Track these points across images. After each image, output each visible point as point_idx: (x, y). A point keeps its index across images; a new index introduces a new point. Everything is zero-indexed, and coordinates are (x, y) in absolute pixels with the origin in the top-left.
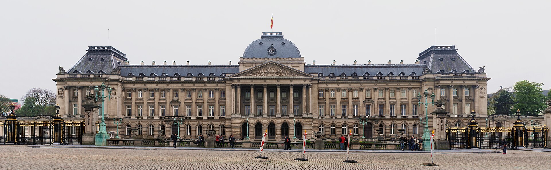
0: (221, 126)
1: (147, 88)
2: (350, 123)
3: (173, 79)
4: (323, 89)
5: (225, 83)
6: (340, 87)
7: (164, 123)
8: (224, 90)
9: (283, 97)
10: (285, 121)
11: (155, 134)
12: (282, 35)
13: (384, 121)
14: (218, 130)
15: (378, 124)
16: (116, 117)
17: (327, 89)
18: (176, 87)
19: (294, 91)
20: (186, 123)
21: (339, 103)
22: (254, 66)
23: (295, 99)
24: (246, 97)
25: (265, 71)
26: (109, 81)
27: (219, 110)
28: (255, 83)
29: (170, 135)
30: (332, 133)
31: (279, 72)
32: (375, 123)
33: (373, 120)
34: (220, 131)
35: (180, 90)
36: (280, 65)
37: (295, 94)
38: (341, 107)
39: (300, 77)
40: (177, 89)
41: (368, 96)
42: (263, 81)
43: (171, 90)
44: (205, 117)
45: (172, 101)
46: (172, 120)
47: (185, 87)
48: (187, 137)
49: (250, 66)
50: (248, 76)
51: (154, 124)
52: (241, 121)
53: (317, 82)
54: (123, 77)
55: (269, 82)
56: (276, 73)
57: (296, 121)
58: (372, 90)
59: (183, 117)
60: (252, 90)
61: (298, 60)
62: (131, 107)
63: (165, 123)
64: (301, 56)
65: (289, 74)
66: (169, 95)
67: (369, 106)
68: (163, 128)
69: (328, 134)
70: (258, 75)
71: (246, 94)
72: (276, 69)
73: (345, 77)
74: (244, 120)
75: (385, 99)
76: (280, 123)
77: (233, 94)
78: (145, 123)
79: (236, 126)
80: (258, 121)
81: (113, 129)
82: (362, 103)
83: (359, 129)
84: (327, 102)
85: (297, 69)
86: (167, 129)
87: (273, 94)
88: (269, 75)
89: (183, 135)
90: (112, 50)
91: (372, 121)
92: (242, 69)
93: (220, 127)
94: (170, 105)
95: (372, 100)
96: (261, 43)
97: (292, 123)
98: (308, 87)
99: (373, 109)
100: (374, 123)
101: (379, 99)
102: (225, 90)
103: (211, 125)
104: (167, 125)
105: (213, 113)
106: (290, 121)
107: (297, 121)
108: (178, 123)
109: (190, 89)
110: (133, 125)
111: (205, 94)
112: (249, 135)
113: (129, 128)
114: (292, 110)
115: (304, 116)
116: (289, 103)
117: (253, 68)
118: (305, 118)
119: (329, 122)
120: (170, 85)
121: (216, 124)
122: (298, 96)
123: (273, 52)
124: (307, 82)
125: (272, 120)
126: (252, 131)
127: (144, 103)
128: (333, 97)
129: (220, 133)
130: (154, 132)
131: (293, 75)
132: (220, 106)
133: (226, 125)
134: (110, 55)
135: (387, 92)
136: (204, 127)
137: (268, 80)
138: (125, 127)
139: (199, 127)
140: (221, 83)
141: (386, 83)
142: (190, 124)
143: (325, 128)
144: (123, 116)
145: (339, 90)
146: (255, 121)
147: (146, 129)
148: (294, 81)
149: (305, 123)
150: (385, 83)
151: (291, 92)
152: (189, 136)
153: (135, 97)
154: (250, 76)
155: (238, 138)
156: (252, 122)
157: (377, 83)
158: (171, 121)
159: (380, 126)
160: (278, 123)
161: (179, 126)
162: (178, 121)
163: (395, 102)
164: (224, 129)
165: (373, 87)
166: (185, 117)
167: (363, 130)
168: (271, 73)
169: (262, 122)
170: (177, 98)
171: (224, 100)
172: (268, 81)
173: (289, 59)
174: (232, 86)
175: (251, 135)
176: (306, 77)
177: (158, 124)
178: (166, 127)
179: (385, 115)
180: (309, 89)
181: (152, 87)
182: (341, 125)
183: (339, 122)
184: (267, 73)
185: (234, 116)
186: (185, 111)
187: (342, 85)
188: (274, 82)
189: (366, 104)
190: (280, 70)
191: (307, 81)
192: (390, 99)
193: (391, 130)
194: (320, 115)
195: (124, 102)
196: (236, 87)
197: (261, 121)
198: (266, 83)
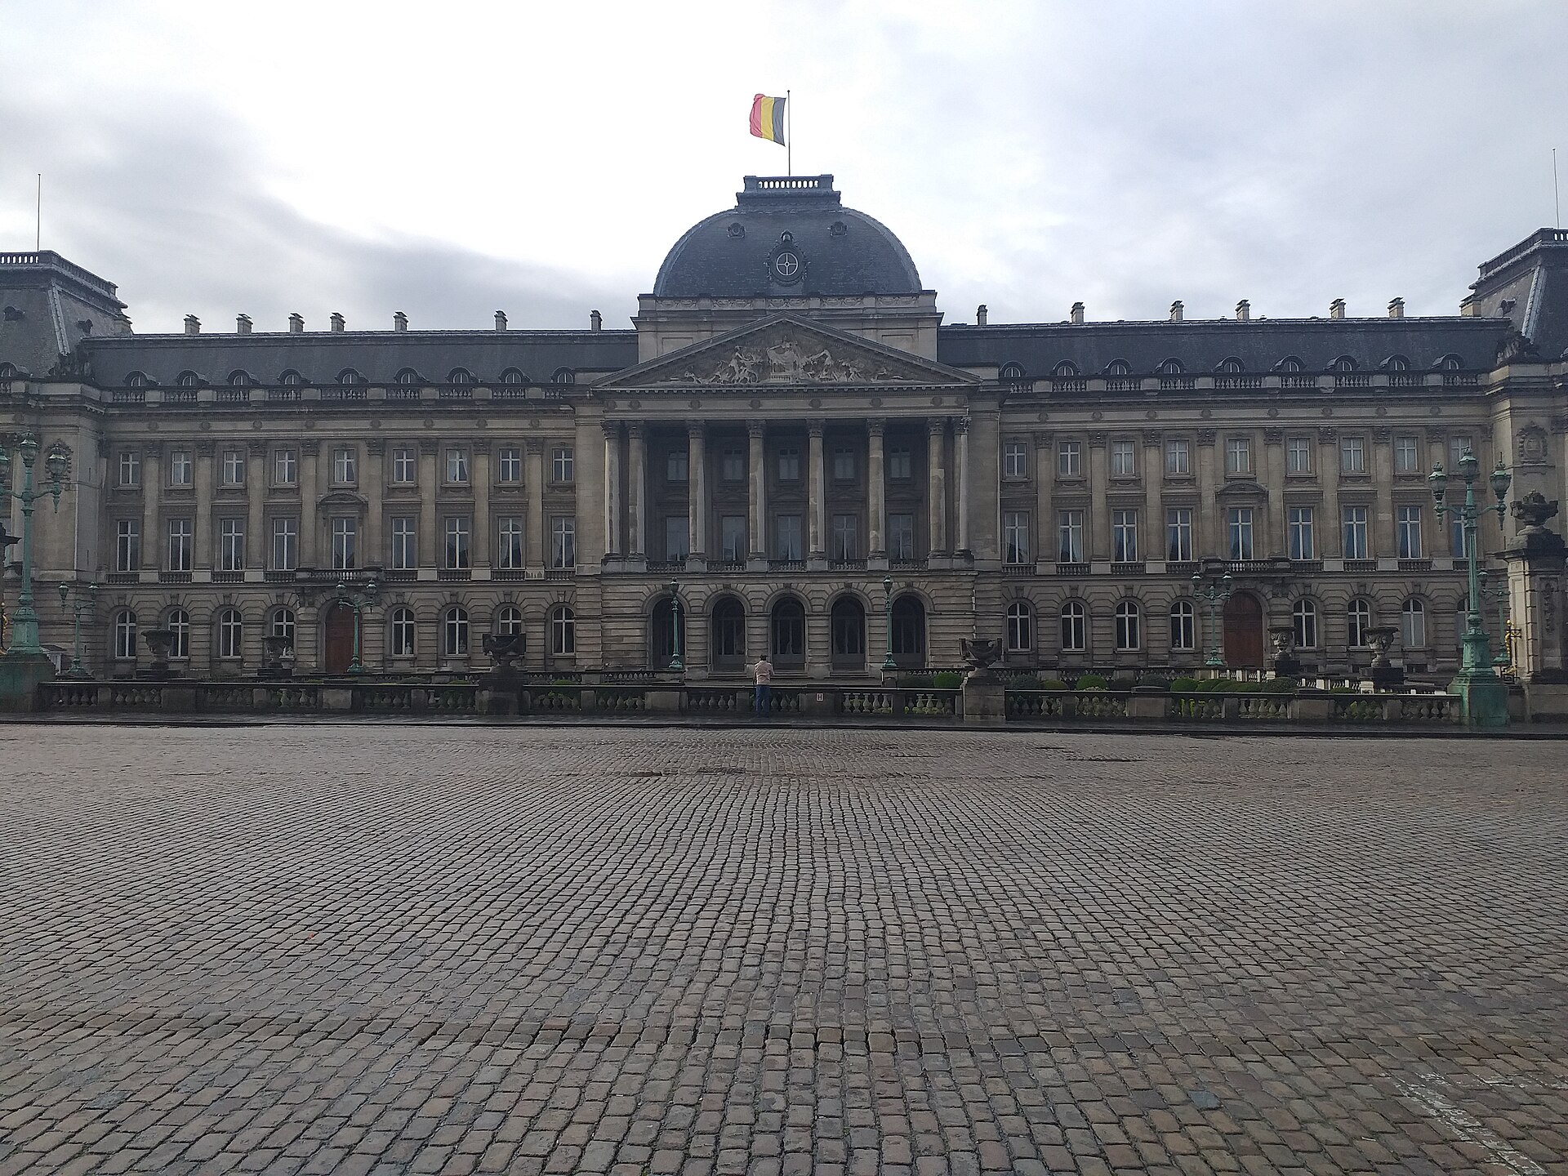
0: (557, 610)
1: (215, 441)
2: (1152, 596)
3: (335, 395)
4: (1025, 435)
5: (572, 414)
6: (1106, 426)
7: (291, 598)
8: (567, 448)
9: (839, 475)
10: (849, 586)
11: (249, 652)
12: (835, 188)
13: (1319, 586)
14: (542, 629)
15: (1291, 597)
16: (71, 575)
17: (1042, 439)
18: (345, 434)
19: (888, 450)
20: (391, 598)
21: (1099, 502)
22: (705, 336)
23: (890, 484)
24: (672, 476)
25: (756, 359)
26: (40, 412)
27: (549, 539)
28: (709, 416)
29: (316, 655)
30: (1067, 644)
31: (821, 361)
32: (1275, 595)
33: (1263, 580)
34: (549, 637)
35: (363, 448)
36: (827, 329)
37: (895, 462)
38: (1112, 522)
39: (915, 383)
40: (348, 442)
41: (1240, 465)
42: (744, 404)
43: (324, 450)
44: (481, 574)
45: (327, 498)
46: (326, 586)
47: (388, 434)
48: (397, 664)
49: (688, 335)
50: (674, 383)
51: (242, 608)
52: (645, 590)
53: (992, 405)
54: (102, 389)
55: (773, 410)
56: (807, 367)
57: (898, 586)
58: (1259, 440)
59: (378, 570)
60: (695, 448)
61: (906, 303)
62: (139, 526)
63: (293, 600)
64: (924, 288)
65: (866, 373)
66: (312, 472)
67: (1246, 511)
68: (285, 623)
69: (1053, 645)
70: (725, 377)
71: (672, 464)
72: (808, 351)
73: (1129, 377)
74: (659, 584)
75: (1319, 481)
76: (826, 596)
77: (611, 462)
78: (203, 604)
79: (625, 611)
80: (727, 587)
81: (54, 632)
82: (1209, 500)
83: (1200, 623)
84: (1044, 498)
85: (903, 346)
86: (302, 630)
87: (795, 463)
88: (775, 379)
89: (380, 658)
90: (54, 267)
91: (1259, 587)
92: (651, 348)
93: (549, 616)
94: (321, 515)
95: (1256, 487)
96: (735, 226)
97: (875, 593)
98: (950, 428)
99: (1266, 529)
100: (1269, 596)
101: (1289, 480)
102: (574, 445)
103: (509, 608)
104: (302, 610)
105: (516, 553)
106: (872, 586)
107: (902, 585)
108: (359, 598)
109: (412, 441)
110: (147, 612)
111: (482, 463)
112: (682, 653)
113: (128, 625)
114: (876, 538)
115: (932, 564)
116: (865, 501)
117: (700, 345)
118: (940, 573)
119: (1054, 590)
120: (320, 424)
121: (535, 602)
122: (906, 474)
123: (791, 268)
124: (949, 407)
125: (789, 581)
126: (697, 632)
127: (200, 510)
128: (1070, 474)
129: (548, 644)
130: (244, 645)
131: (884, 377)
132: (550, 520)
133: (580, 606)
134: (45, 290)
135: (1328, 450)
136: (474, 616)
137: (769, 398)
138: (110, 620)
139: (452, 616)
140: (554, 412)
141: (1320, 406)
142: (411, 602)
143: (1036, 617)
144: (100, 569)
145: (1100, 439)
146: (713, 587)
147: (206, 631)
148: (888, 402)
149: (940, 593)
150: (1315, 406)
151: (876, 454)
152: (408, 660)
153: (159, 482)
154: (688, 383)
155: (635, 667)
156: (696, 592)
157: (1280, 407)
158: (323, 590)
159: (1298, 608)
160: (816, 595)
161: (360, 615)
162: (358, 590)
163: (1368, 493)
164: (570, 627)
165: (1263, 423)
166: (386, 572)
167: (1215, 625)
168: (781, 368)
169: (745, 592)
170: (350, 484)
171: (568, 494)
172: (768, 404)
173: (865, 300)
174: (605, 426)
175: (693, 654)
176: (943, 386)
177: (264, 607)
178: (301, 618)
179: (1322, 557)
180: (957, 437)
181: (236, 435)
182: (1109, 604)
183: (1101, 589)
184: (765, 367)
185: (613, 567)
186: (388, 542)
187: (1112, 419)
188: (798, 409)
189: (1232, 503)
190: (826, 352)
191: (949, 401)
192: (1343, 479)
193: (1353, 627)
194: (1011, 558)
195: (108, 507)
196: (620, 433)
197: (739, 587)
198: (758, 415)
